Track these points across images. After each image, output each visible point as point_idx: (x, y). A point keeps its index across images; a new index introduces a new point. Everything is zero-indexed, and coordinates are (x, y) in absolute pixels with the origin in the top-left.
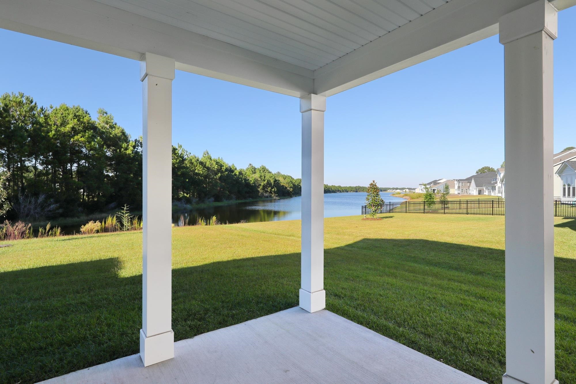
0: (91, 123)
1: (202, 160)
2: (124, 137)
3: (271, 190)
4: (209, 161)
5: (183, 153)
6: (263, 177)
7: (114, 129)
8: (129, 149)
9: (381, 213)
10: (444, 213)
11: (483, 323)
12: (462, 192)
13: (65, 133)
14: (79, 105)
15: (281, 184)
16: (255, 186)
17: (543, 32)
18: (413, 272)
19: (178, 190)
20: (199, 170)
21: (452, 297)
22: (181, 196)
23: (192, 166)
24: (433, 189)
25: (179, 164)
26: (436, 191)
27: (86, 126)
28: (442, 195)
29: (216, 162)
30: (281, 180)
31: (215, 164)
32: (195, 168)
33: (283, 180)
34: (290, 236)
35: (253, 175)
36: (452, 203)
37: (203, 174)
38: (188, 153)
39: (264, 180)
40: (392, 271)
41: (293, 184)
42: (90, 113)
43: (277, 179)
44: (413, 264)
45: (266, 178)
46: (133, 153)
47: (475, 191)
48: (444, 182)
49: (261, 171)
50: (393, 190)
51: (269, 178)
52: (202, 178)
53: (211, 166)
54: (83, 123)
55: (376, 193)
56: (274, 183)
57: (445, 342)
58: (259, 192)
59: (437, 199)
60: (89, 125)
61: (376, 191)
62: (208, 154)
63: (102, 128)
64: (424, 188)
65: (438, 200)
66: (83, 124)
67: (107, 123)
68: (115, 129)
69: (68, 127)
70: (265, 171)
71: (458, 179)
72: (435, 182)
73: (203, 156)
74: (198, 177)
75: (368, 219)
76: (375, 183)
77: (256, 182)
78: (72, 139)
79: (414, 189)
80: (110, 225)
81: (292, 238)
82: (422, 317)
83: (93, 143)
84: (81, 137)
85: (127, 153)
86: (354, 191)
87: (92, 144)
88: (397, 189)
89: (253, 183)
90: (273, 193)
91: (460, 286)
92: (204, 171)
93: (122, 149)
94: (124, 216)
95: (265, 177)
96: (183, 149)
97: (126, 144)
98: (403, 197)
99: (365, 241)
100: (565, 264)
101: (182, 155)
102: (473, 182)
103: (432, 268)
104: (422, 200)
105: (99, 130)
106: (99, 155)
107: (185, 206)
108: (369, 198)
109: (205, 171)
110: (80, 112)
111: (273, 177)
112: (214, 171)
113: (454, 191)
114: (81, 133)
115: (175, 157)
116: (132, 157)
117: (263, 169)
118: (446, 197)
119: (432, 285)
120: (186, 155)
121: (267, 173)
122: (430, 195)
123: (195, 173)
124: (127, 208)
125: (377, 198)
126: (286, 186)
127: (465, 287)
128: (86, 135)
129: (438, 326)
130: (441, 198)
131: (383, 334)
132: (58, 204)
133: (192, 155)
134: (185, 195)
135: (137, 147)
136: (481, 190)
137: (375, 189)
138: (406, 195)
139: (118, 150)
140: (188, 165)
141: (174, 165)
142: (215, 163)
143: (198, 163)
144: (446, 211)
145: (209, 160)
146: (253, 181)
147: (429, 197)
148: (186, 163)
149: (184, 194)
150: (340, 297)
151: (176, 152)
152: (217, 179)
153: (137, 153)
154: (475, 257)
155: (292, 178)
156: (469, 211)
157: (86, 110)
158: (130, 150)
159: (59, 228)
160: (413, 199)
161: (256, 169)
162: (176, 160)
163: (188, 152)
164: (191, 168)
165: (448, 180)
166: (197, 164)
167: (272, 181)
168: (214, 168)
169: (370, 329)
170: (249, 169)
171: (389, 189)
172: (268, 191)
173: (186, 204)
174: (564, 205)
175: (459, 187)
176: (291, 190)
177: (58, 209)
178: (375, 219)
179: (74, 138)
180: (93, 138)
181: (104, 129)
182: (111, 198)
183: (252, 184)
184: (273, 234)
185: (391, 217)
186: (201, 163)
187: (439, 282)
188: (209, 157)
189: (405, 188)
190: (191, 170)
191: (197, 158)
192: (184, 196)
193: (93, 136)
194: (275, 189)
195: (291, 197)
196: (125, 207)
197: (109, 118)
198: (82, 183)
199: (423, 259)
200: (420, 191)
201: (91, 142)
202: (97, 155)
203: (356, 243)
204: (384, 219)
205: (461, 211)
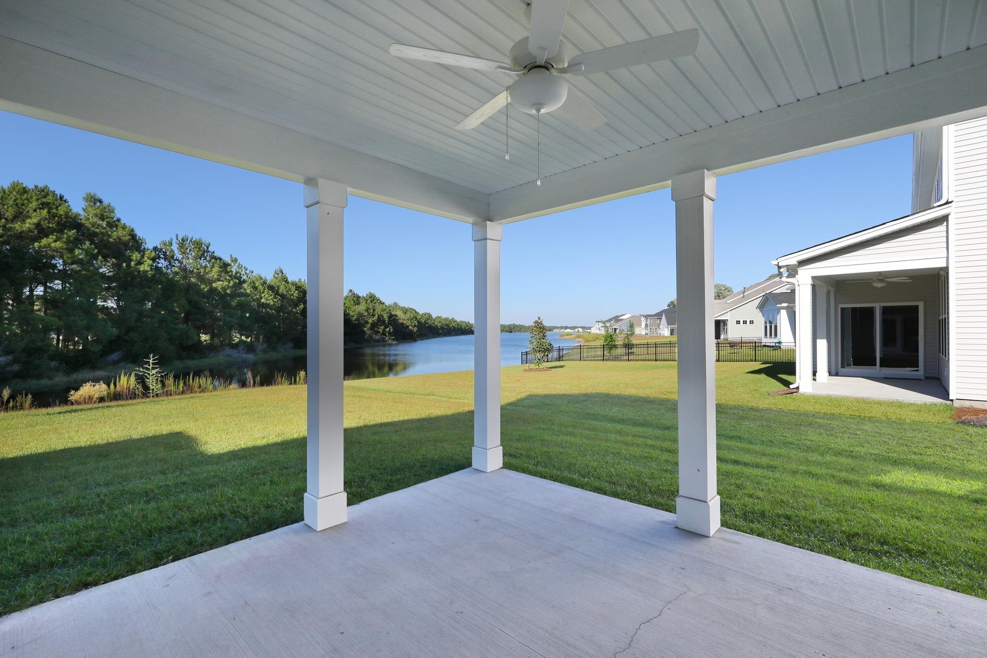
0: (71, 218)
1: (272, 283)
2: (135, 243)
3: (384, 330)
4: (285, 285)
5: (240, 271)
6: (372, 310)
7: (115, 229)
8: (145, 263)
9: (547, 361)
10: (628, 360)
11: (667, 471)
12: (651, 331)
13: (22, 232)
14: (47, 186)
15: (400, 321)
16: (360, 324)
17: (704, 197)
18: (594, 429)
19: (231, 330)
20: (267, 298)
21: (636, 451)
22: (237, 340)
23: (256, 292)
24: (613, 327)
25: (234, 289)
26: (618, 331)
27: (63, 222)
28: (626, 336)
29: (296, 286)
30: (399, 314)
31: (294, 290)
32: (260, 295)
33: (403, 314)
34: (429, 395)
35: (357, 307)
36: (639, 346)
37: (274, 305)
38: (248, 272)
39: (374, 315)
40: (570, 430)
41: (418, 321)
42: (68, 200)
43: (393, 313)
44: (592, 422)
45: (376, 312)
46: (151, 269)
47: (666, 330)
48: (628, 318)
49: (369, 301)
50: (561, 330)
51: (382, 313)
52: (273, 311)
53: (288, 293)
54: (56, 216)
55: (542, 334)
56: (389, 320)
57: (629, 487)
58: (364, 332)
59: (619, 341)
60: (68, 221)
61: (542, 332)
62: (283, 273)
63: (93, 226)
64: (602, 327)
65: (621, 343)
66: (57, 218)
67: (102, 218)
68: (117, 229)
69: (29, 223)
70: (374, 302)
71: (645, 314)
72: (617, 319)
73: (274, 277)
74: (266, 311)
75: (531, 370)
77: (360, 319)
78: (36, 244)
79: (590, 328)
80: (125, 388)
81: (432, 397)
82: (606, 469)
83: (77, 252)
84: (55, 241)
85: (142, 269)
86: (507, 331)
87: (75, 253)
88: (566, 328)
89: (356, 320)
90: (387, 334)
91: (645, 441)
92: (276, 300)
93: (133, 263)
94: (149, 374)
95: (374, 310)
96: (239, 264)
97: (139, 254)
98: (575, 338)
99: (530, 397)
100: (755, 413)
101: (238, 275)
102: (664, 318)
103: (614, 425)
104: (601, 342)
105: (88, 229)
106: (90, 273)
107: (244, 356)
108: (534, 341)
109: (278, 300)
110: (50, 197)
111: (387, 310)
112: (292, 300)
113: (640, 331)
114: (55, 234)
115: (226, 278)
116: (150, 276)
117: (370, 297)
118: (631, 339)
119: (616, 442)
120: (244, 274)
121: (377, 304)
122: (611, 336)
123: (260, 304)
124: (153, 360)
125: (544, 341)
126: (408, 324)
127: (649, 442)
128: (63, 238)
129: (623, 475)
130: (625, 340)
131: (569, 485)
132: (11, 356)
133: (254, 274)
134: (243, 338)
135: (157, 260)
136: (673, 330)
137: (540, 328)
138: (579, 337)
139: (124, 265)
140: (248, 291)
141: (225, 290)
142: (293, 288)
143: (266, 288)
144: (631, 357)
145: (285, 283)
146: (356, 316)
147: (609, 339)
148: (245, 287)
149: (241, 337)
150: (516, 457)
151: (228, 270)
152: (297, 313)
153: (158, 269)
154: (663, 411)
155: (416, 312)
156: (658, 357)
157: (61, 195)
158: (146, 265)
159: (30, 396)
160: (588, 341)
161: (360, 297)
162: (229, 283)
163: (248, 269)
164: (253, 295)
165: (632, 316)
166: (264, 289)
167: (386, 317)
168: (293, 295)
169: (554, 481)
170: (349, 298)
171: (556, 328)
172: (379, 332)
173: (246, 353)
174: (767, 348)
175: (646, 325)
176: (415, 329)
177: (10, 364)
178: (541, 370)
179: (40, 243)
180: (75, 243)
181: (97, 228)
182: (112, 345)
183: (354, 321)
184: (403, 393)
185: (562, 367)
186: (271, 288)
187: (623, 439)
188: (285, 278)
189: (577, 327)
190: (253, 299)
191: (263, 280)
192: (241, 341)
193: (76, 239)
194: (390, 329)
195: (415, 341)
196: (152, 359)
197: (106, 210)
198: (56, 319)
199: (604, 416)
200: (597, 331)
201: (74, 250)
202: (83, 272)
203: (519, 400)
204: (553, 369)
205: (648, 357)
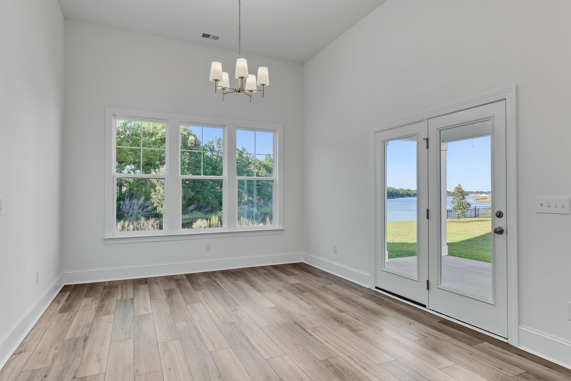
5: (248, 156)
19: (243, 193)
20: (262, 173)
22: (246, 199)
32: (259, 171)
38: (251, 156)
50: (476, 194)
52: (265, 181)
61: (462, 195)
75: (453, 222)
76: (461, 186)
88: (481, 193)
92: (267, 174)
96: (247, 152)
98: (490, 202)
101: (247, 159)
107: (251, 209)
108: (455, 201)
125: (463, 201)
133: (254, 158)
137: (461, 192)
140: (252, 169)
143: (262, 166)
148: (251, 166)
149: (249, 197)
178: (461, 222)
192: (249, 200)
